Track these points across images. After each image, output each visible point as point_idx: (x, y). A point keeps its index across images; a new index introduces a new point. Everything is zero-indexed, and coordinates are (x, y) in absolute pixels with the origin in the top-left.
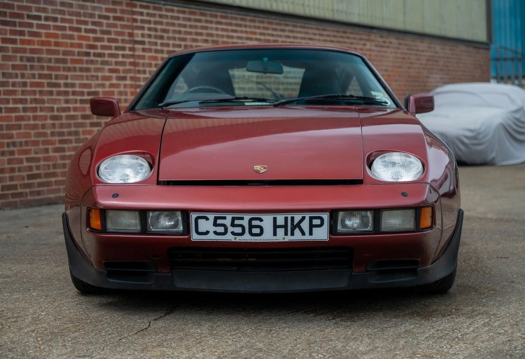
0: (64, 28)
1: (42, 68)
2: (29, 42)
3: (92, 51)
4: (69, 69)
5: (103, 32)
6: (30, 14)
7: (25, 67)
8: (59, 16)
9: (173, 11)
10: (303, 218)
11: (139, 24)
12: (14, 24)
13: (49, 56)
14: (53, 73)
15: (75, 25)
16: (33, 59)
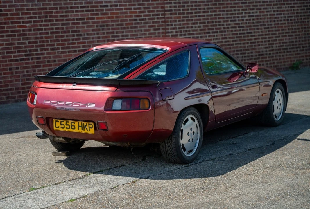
0: (122, 9)
1: (109, 29)
2: (101, 18)
3: (138, 18)
4: (124, 28)
5: (145, 8)
6: (102, 5)
7: (99, 30)
8: (118, 4)
11: (168, 1)
12: (93, 11)
13: (113, 23)
14: (115, 31)
15: (128, 7)
16: (104, 26)
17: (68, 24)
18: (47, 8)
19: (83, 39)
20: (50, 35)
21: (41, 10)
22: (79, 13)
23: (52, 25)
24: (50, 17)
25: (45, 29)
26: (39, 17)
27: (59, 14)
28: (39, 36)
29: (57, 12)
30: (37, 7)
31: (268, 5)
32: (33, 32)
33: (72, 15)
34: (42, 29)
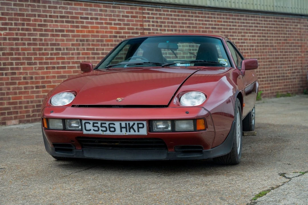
0: (102, 23)
1: (89, 45)
2: (81, 31)
3: (118, 35)
4: (105, 45)
5: (125, 24)
6: (82, 16)
7: (79, 45)
8: (99, 17)
9: (168, 11)
10: (134, 124)
11: (147, 19)
12: (73, 22)
13: (93, 39)
14: (95, 47)
15: (108, 21)
16: (83, 40)
17: (47, 35)
18: (24, 14)
19: (63, 54)
20: (27, 47)
21: (18, 16)
22: (59, 24)
23: (30, 35)
24: (28, 25)
25: (22, 39)
26: (16, 24)
27: (37, 23)
28: (14, 47)
29: (35, 20)
30: (13, 12)
31: (234, 32)
32: (8, 41)
33: (51, 25)
34: (18, 39)
